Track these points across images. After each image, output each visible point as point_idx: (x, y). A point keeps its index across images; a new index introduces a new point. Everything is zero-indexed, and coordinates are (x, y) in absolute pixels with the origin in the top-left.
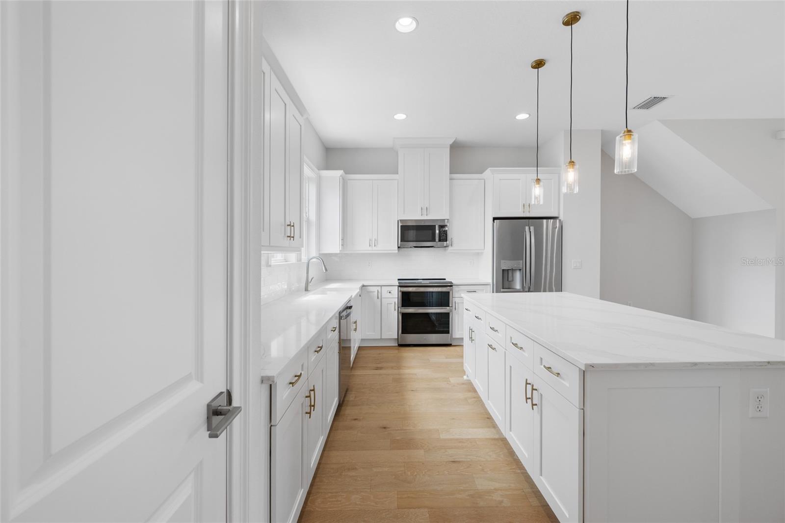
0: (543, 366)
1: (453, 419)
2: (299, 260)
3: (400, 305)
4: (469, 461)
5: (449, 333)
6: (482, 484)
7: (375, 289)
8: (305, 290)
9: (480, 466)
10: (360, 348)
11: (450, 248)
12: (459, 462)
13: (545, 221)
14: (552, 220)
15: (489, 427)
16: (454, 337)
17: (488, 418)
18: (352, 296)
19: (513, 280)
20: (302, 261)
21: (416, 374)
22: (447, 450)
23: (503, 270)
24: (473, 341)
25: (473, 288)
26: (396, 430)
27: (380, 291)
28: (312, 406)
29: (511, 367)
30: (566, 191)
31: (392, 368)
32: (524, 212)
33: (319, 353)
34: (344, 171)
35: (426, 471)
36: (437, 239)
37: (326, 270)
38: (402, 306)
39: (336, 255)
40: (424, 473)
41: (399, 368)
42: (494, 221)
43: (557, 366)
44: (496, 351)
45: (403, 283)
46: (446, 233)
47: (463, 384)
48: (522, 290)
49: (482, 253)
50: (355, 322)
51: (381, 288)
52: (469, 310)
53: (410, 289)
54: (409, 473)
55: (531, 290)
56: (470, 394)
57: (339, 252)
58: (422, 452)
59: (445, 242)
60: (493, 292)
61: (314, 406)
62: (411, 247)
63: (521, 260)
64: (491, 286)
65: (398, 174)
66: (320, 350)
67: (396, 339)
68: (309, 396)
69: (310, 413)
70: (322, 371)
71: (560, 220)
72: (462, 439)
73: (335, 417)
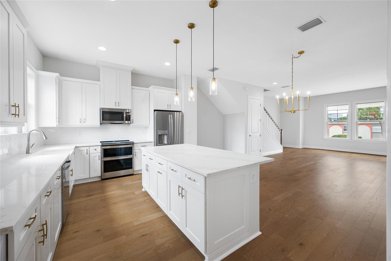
0: (187, 178)
1: (140, 213)
2: (20, 131)
3: (103, 156)
4: (151, 232)
5: (132, 168)
6: (159, 242)
7: (85, 149)
8: (27, 153)
9: (157, 232)
10: (74, 186)
11: (132, 124)
12: (146, 235)
13: (176, 112)
14: (178, 112)
15: (158, 212)
16: (135, 170)
17: (157, 207)
18: (70, 154)
19: (163, 140)
20: (23, 133)
21: (115, 194)
22: (138, 231)
23: (159, 135)
24: (148, 171)
25: (144, 144)
26: (106, 229)
27: (88, 149)
28: (45, 236)
29: (170, 181)
30: (190, 100)
31: (99, 194)
32: (168, 108)
33: (49, 196)
34: (59, 74)
35: (128, 246)
36: (125, 119)
37: (46, 138)
38: (104, 157)
39: (52, 128)
40: (127, 248)
41: (103, 193)
42: (154, 111)
43: (194, 176)
44: (162, 174)
45: (103, 144)
46: (130, 116)
47: (142, 193)
48: (167, 144)
49: (149, 127)
50: (72, 170)
51: (89, 147)
52: (145, 156)
53: (108, 147)
54: (118, 252)
55: (171, 144)
56: (146, 198)
57: (55, 126)
58: (124, 236)
59: (129, 121)
60: (154, 146)
61: (46, 235)
62: (108, 124)
63: (166, 130)
64: (154, 143)
65: (99, 81)
66: (50, 194)
67: (99, 176)
68: (43, 230)
69: (43, 242)
70: (51, 208)
71: (182, 113)
72: (146, 222)
73: (59, 235)
